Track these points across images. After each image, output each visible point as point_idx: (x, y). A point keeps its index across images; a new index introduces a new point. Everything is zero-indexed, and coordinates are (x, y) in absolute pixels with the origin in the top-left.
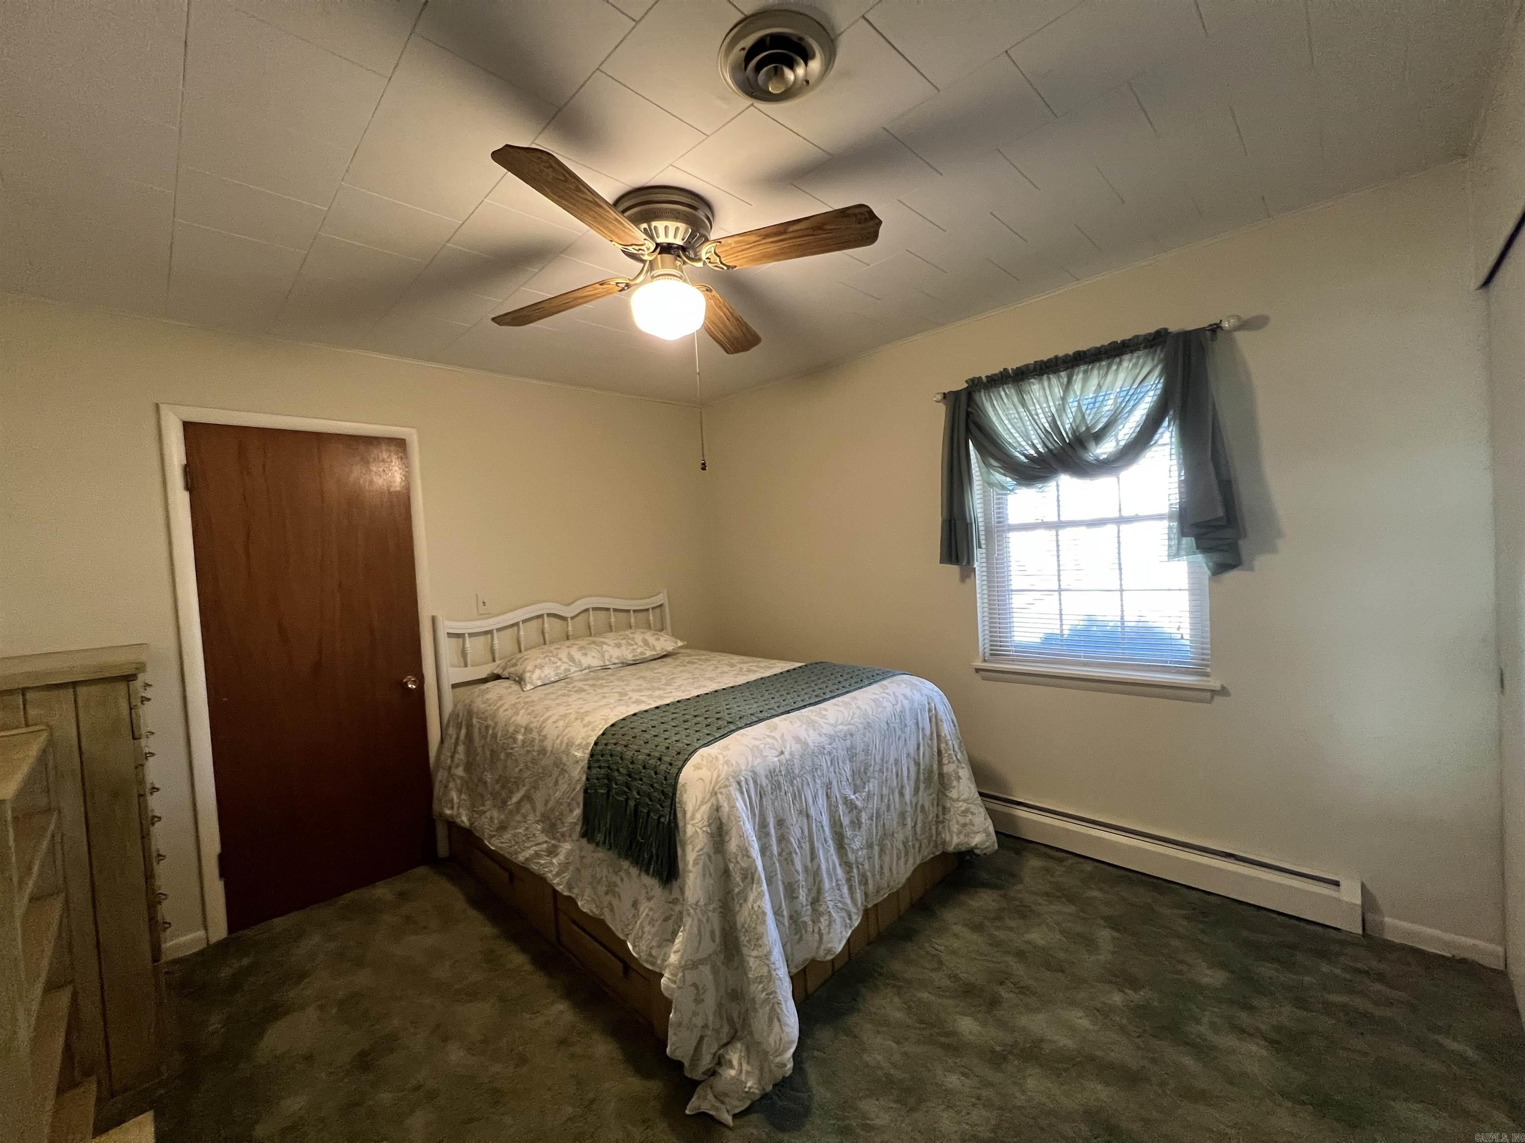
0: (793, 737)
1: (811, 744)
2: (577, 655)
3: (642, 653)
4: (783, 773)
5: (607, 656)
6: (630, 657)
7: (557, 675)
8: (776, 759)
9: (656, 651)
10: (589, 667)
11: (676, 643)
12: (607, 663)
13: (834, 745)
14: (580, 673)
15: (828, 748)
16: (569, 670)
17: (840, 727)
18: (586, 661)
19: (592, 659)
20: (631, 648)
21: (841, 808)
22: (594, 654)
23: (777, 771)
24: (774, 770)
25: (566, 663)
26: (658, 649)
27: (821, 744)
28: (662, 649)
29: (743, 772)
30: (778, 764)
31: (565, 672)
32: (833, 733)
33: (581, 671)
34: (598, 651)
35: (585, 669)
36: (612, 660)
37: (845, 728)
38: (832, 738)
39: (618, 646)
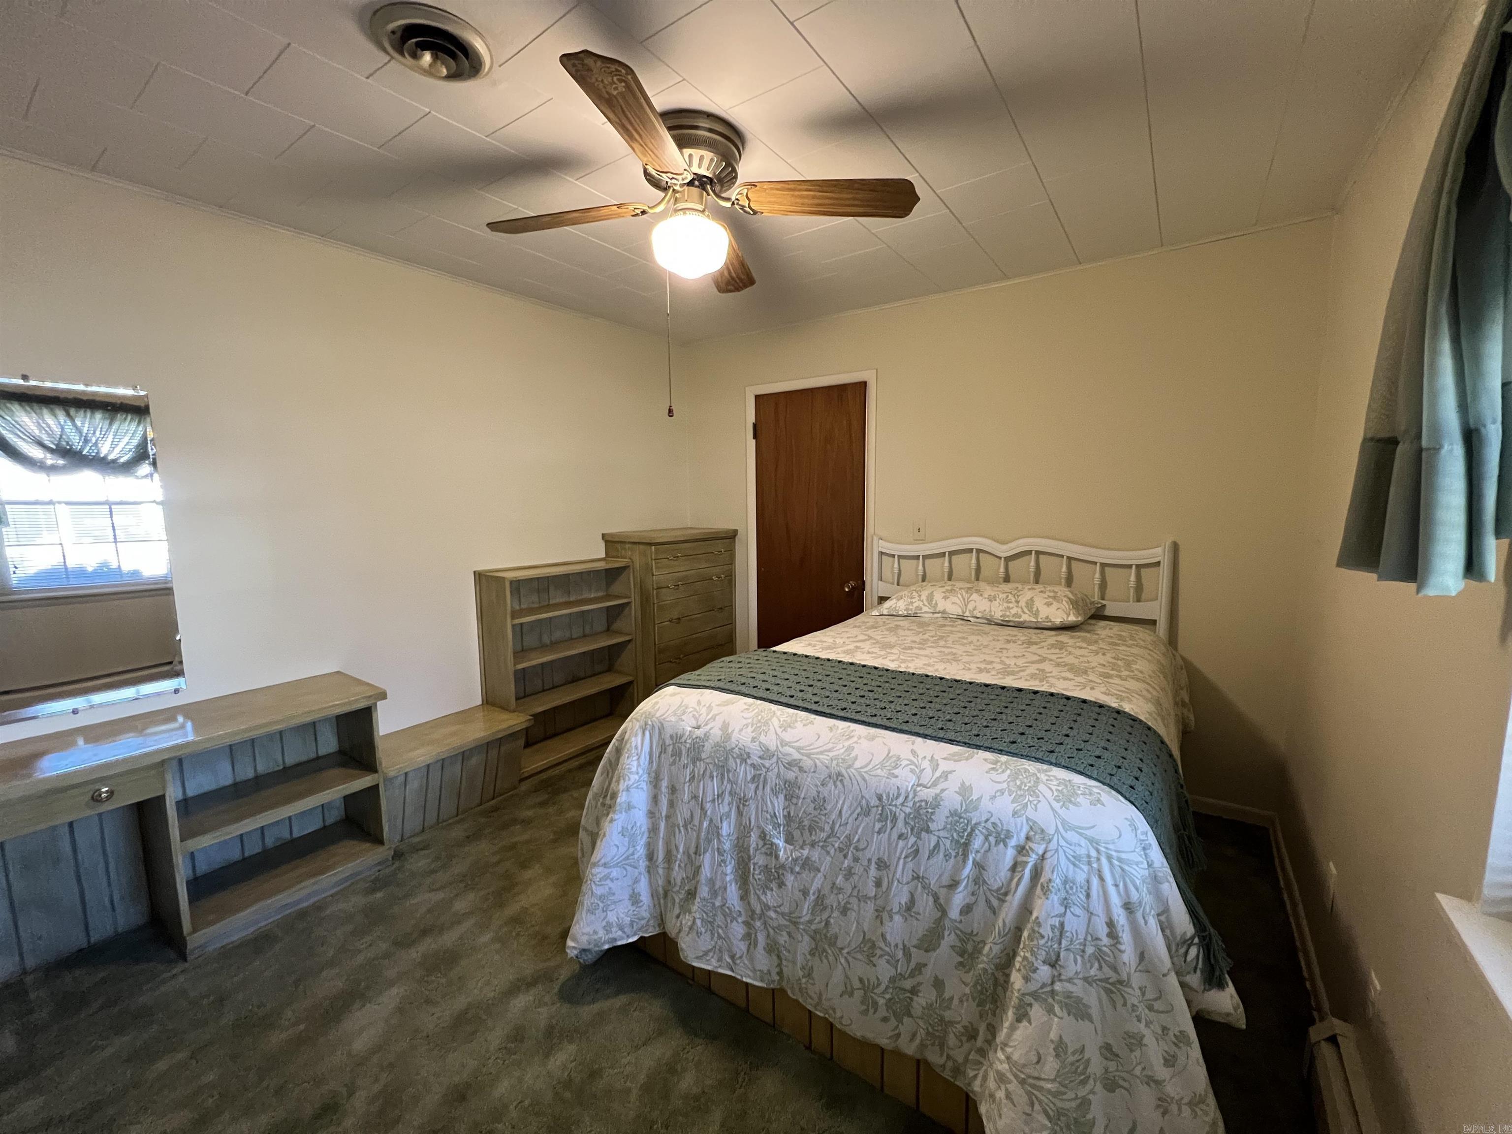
0: (724, 722)
1: (733, 740)
2: (938, 596)
3: (1015, 615)
4: (688, 746)
5: (970, 606)
6: (998, 615)
7: (907, 610)
8: (689, 729)
9: (1037, 618)
10: (944, 612)
11: (1068, 615)
12: (967, 614)
13: (767, 763)
14: (931, 615)
15: (755, 759)
16: (921, 609)
17: (791, 751)
18: (942, 605)
19: (952, 606)
20: (1005, 605)
21: (754, 836)
22: (957, 601)
23: (683, 740)
24: (681, 738)
25: (922, 601)
26: (1041, 616)
27: (747, 750)
28: (1047, 617)
29: (654, 719)
30: (688, 733)
31: (916, 610)
32: (773, 748)
33: (933, 613)
34: (964, 599)
35: (939, 613)
36: (975, 612)
37: (796, 756)
38: (767, 753)
39: (991, 599)
